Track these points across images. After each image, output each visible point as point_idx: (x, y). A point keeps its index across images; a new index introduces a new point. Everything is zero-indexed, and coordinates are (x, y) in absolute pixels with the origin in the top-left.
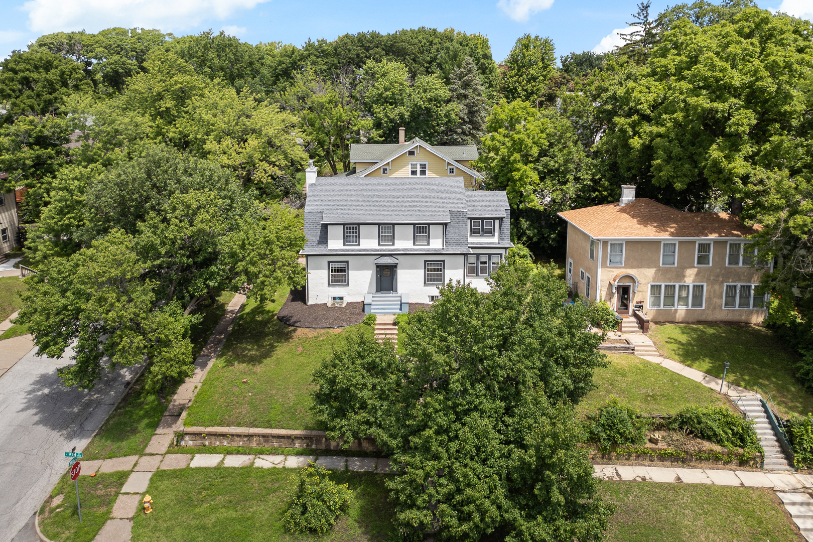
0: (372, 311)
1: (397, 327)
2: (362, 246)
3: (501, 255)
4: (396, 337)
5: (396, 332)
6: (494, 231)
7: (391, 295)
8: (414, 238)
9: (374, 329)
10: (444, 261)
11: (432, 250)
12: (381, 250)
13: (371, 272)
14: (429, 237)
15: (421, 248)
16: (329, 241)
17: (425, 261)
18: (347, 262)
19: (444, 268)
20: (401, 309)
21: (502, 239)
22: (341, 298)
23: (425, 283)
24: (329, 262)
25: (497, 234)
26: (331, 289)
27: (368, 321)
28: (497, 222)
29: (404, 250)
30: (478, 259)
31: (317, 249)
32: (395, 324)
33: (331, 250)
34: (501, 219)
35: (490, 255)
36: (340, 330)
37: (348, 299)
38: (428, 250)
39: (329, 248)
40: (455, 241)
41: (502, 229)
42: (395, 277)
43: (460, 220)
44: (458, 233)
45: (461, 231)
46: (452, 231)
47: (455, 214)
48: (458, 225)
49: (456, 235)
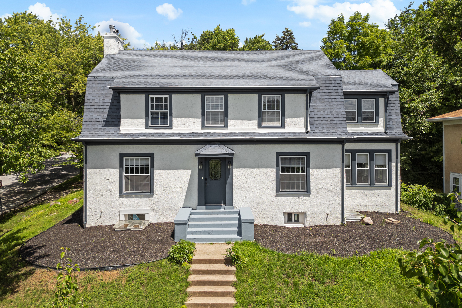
0: (189, 236)
1: (233, 268)
2: (175, 130)
3: (389, 152)
4: (233, 290)
5: (232, 278)
6: (377, 114)
7: (222, 210)
8: (259, 116)
9: (188, 272)
10: (308, 154)
11: (289, 134)
12: (206, 134)
13: (189, 172)
14: (283, 115)
15: (271, 131)
16: (123, 121)
17: (278, 154)
18: (152, 155)
19: (308, 166)
20: (239, 233)
21: (391, 128)
22: (142, 217)
23: (277, 190)
24: (122, 156)
25: (381, 120)
26: (125, 200)
27: (177, 256)
28: (382, 101)
29: (242, 134)
30: (354, 159)
31: (102, 133)
32: (229, 261)
33: (126, 134)
34: (385, 96)
35: (372, 152)
36: (116, 274)
37: (152, 218)
38: (283, 134)
39: (121, 132)
40: (325, 122)
41: (388, 114)
42: (229, 181)
43: (331, 91)
44: (330, 110)
45: (334, 106)
46: (320, 107)
47: (324, 82)
48: (328, 97)
49: (326, 113)
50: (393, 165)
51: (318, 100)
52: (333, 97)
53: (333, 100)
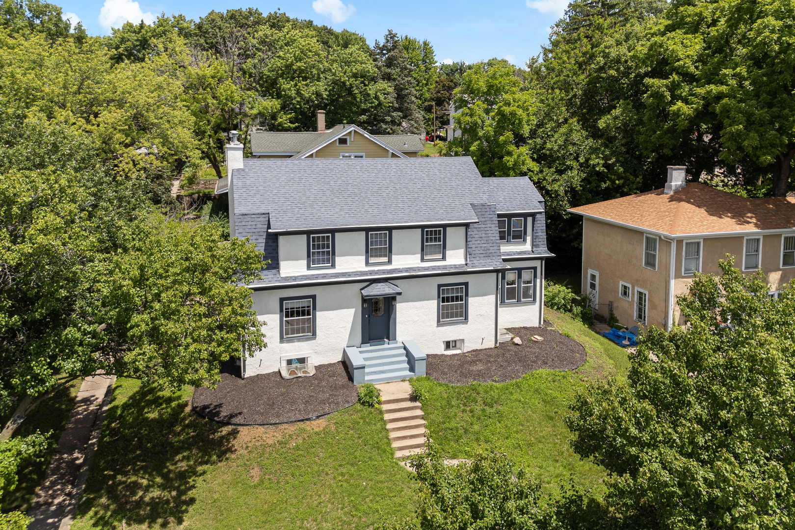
0: (367, 378)
1: (418, 404)
2: (339, 269)
3: (535, 269)
4: (422, 422)
5: (419, 412)
6: (525, 233)
7: (386, 346)
8: (422, 250)
9: (381, 412)
10: (466, 284)
11: (451, 266)
12: (371, 273)
13: (353, 310)
14: (444, 247)
15: (434, 264)
16: (282, 264)
17: (439, 286)
18: (314, 297)
19: (467, 295)
20: (412, 369)
21: (537, 246)
23: (438, 321)
24: (282, 300)
25: (529, 238)
26: (286, 346)
27: (367, 399)
28: (530, 220)
29: (407, 270)
30: (503, 277)
32: (414, 398)
33: (286, 279)
34: (533, 215)
35: (520, 270)
36: (322, 422)
37: (314, 361)
38: (445, 267)
39: (282, 276)
40: (482, 252)
41: (535, 231)
42: (392, 316)
43: (486, 219)
44: (485, 239)
45: (490, 235)
46: (477, 236)
47: (480, 210)
48: (484, 226)
49: (483, 242)
50: (538, 281)
51: (475, 230)
52: (489, 225)
53: (488, 229)
